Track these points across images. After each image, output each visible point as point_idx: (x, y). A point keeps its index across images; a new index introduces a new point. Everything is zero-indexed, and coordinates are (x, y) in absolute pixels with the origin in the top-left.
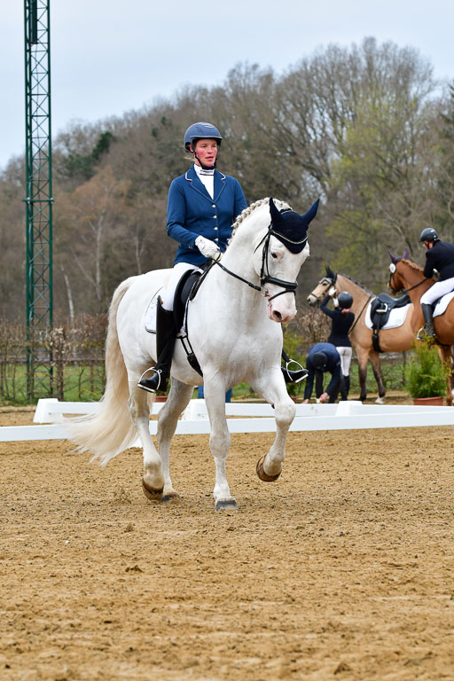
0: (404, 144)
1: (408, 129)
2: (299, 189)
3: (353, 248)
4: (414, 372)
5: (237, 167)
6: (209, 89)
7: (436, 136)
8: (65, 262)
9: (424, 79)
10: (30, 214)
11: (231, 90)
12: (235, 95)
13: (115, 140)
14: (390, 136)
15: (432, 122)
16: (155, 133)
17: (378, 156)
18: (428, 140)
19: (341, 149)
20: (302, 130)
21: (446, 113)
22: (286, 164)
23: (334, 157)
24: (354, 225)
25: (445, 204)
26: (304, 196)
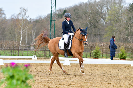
0: (120, 14)
1: (121, 11)
2: (100, 21)
3: (110, 33)
4: (120, 54)
5: (89, 17)
6: (85, 3)
7: (126, 13)
8: (57, 33)
9: (124, 2)
10: (51, 23)
11: (88, 3)
12: (89, 4)
13: (67, 11)
14: (117, 12)
15: (125, 10)
16: (74, 10)
17: (115, 16)
18: (124, 13)
19: (108, 14)
20: (101, 11)
21: (128, 9)
22: (98, 17)
23: (107, 16)
24: (110, 28)
25: (127, 25)
26: (101, 23)
